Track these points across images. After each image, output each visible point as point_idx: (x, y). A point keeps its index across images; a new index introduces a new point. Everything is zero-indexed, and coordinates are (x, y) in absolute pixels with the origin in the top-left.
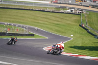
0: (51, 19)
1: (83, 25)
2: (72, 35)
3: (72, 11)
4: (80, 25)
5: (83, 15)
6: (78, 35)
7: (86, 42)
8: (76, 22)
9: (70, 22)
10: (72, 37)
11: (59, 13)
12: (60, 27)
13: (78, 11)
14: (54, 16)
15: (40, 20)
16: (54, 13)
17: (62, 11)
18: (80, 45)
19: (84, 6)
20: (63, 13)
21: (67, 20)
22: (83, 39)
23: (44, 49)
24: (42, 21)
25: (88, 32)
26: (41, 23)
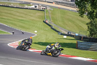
0: (15, 15)
1: (47, 21)
2: (36, 32)
3: (36, 7)
4: (44, 22)
5: (47, 11)
6: (42, 31)
7: (50, 38)
8: (40, 19)
9: (34, 18)
10: (35, 33)
11: (23, 8)
12: (24, 23)
13: (42, 7)
14: (18, 12)
15: (5, 16)
16: (18, 9)
17: (26, 7)
18: (44, 41)
19: (48, 2)
20: (27, 8)
21: (31, 16)
22: (47, 35)
23: (8, 44)
24: (6, 16)
25: (52, 28)
26: (5, 19)
